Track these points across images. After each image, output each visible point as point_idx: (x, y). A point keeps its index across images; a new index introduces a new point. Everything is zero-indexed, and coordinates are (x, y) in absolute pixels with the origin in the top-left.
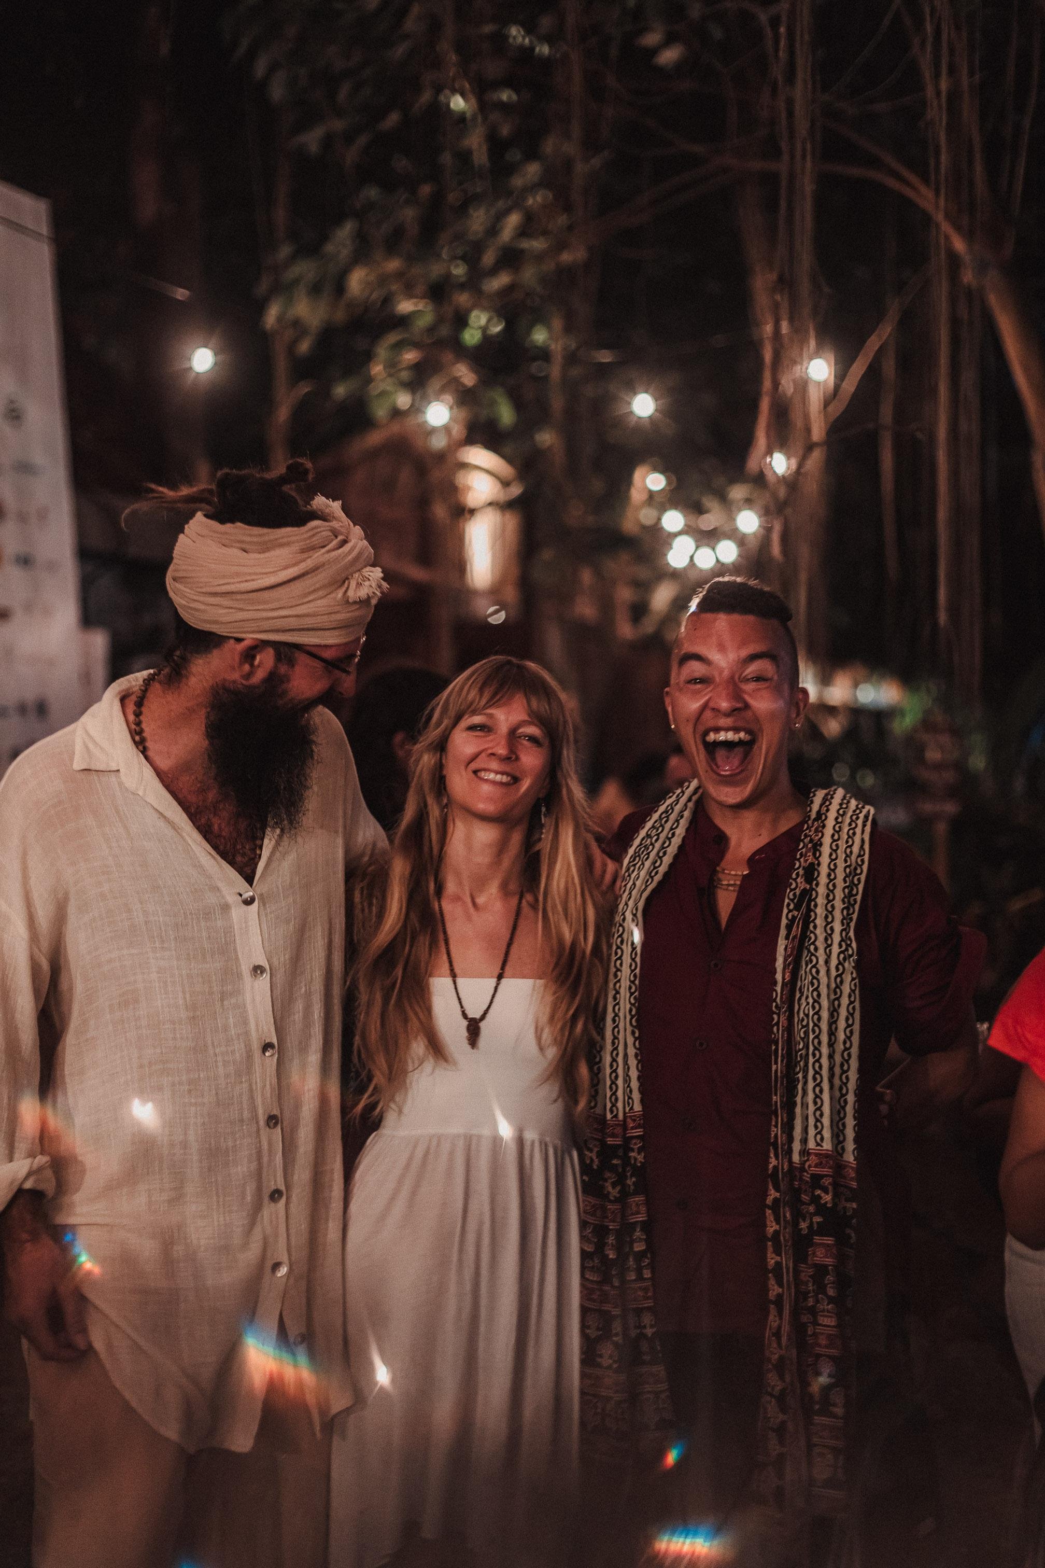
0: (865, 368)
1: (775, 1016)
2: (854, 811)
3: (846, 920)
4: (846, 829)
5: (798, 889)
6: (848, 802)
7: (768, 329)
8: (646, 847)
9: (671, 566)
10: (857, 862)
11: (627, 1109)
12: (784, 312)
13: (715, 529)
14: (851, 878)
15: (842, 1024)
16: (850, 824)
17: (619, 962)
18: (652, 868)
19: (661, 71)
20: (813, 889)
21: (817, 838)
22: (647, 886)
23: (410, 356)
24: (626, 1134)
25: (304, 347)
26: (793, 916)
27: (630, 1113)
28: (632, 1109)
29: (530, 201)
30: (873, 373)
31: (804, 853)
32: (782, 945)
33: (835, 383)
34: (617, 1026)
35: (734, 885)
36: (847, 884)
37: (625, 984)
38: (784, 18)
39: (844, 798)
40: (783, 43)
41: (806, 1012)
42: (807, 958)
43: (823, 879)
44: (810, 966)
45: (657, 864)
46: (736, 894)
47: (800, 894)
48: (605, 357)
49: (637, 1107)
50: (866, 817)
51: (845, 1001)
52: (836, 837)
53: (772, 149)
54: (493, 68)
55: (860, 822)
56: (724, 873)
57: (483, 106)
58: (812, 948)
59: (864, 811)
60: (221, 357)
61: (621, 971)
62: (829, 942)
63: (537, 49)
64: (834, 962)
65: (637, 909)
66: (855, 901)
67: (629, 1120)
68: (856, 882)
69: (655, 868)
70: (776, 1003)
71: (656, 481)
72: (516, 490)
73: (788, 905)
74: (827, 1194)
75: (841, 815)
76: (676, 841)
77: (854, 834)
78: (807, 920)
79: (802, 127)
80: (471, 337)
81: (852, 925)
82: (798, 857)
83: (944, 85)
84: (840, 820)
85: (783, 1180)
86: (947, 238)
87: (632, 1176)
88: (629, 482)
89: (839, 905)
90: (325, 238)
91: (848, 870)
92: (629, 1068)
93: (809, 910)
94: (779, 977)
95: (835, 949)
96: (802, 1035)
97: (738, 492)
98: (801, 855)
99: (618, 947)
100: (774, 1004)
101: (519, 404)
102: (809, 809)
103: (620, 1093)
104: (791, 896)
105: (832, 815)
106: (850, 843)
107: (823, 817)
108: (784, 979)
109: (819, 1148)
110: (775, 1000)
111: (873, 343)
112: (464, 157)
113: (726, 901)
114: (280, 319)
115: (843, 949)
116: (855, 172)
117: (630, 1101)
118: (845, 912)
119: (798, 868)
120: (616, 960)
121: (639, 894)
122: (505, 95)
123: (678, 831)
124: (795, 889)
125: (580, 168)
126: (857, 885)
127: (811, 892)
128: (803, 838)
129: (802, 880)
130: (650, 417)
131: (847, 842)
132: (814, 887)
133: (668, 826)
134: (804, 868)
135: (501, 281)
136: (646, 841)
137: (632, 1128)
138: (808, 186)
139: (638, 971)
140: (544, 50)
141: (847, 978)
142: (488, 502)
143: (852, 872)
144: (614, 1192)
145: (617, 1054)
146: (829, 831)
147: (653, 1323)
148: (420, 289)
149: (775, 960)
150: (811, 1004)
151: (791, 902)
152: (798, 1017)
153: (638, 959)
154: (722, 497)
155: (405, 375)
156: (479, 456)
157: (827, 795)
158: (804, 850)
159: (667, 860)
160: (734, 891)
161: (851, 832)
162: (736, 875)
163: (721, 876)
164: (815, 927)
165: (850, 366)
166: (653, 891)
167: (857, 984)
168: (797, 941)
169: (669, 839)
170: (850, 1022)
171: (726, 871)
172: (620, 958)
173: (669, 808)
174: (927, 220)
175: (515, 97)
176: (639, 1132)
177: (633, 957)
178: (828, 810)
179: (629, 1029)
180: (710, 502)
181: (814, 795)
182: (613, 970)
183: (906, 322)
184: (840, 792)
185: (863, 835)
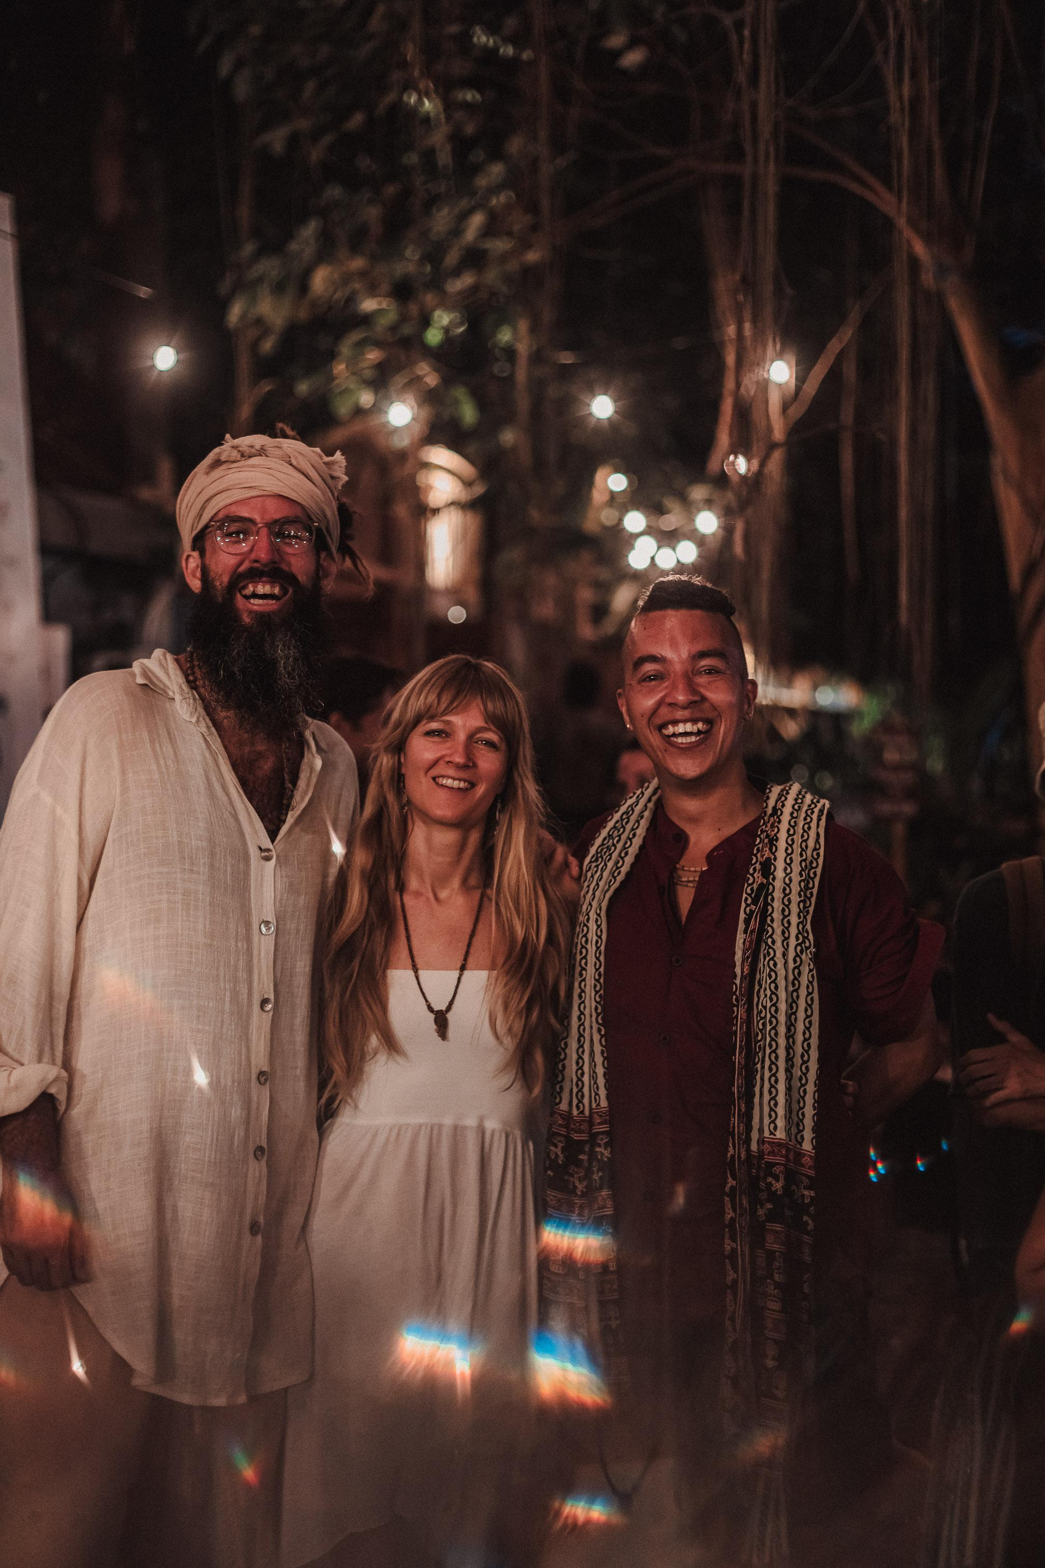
0: (826, 371)
1: (735, 1009)
2: (809, 806)
3: (802, 913)
4: (801, 824)
5: (755, 884)
6: (804, 797)
7: (731, 330)
8: (609, 848)
9: (631, 567)
10: (812, 856)
11: (594, 1105)
12: (747, 314)
13: (676, 530)
14: (807, 872)
15: (801, 1015)
16: (805, 819)
17: (584, 961)
18: (615, 868)
19: (624, 72)
20: (771, 884)
21: (773, 833)
22: (610, 886)
23: (373, 356)
24: (592, 1130)
25: (268, 345)
26: (751, 910)
27: (597, 1109)
28: (598, 1105)
29: (494, 201)
30: (833, 377)
31: (760, 848)
32: (741, 938)
33: (796, 385)
34: (583, 1024)
35: (694, 881)
36: (803, 878)
37: (590, 982)
38: (748, 20)
39: (800, 793)
40: (747, 46)
41: (764, 1004)
42: (765, 951)
43: (780, 874)
44: (767, 959)
45: (619, 865)
46: (694, 890)
47: (757, 889)
48: (567, 358)
49: (604, 1103)
50: (821, 811)
51: (803, 992)
52: (791, 832)
53: (736, 153)
54: (459, 67)
55: (815, 816)
56: (684, 870)
57: (449, 106)
58: (770, 941)
59: (819, 806)
60: (183, 356)
61: (585, 970)
62: (786, 935)
63: (502, 50)
64: (791, 954)
65: (600, 909)
66: (811, 894)
67: (595, 1116)
68: (812, 875)
69: (618, 868)
70: (736, 995)
71: (618, 482)
72: (479, 490)
73: (746, 899)
74: (778, 1182)
75: (796, 810)
76: (637, 842)
77: (809, 828)
78: (764, 914)
79: (766, 129)
80: (433, 337)
81: (809, 918)
82: (755, 852)
83: (906, 91)
84: (795, 815)
85: (740, 1169)
86: (909, 243)
87: (599, 1170)
88: (591, 483)
89: (795, 898)
90: (289, 236)
91: (803, 864)
92: (595, 1065)
93: (766, 904)
94: (738, 970)
95: (793, 942)
96: (761, 1027)
97: (698, 493)
98: (758, 850)
99: (583, 947)
100: (734, 997)
101: (482, 404)
102: (765, 804)
103: (586, 1090)
104: (749, 891)
105: (787, 810)
106: (806, 837)
107: (779, 812)
108: (742, 972)
109: (772, 1136)
110: (735, 993)
111: (834, 347)
112: (429, 155)
113: (686, 898)
114: (243, 317)
115: (800, 941)
116: (816, 175)
117: (597, 1097)
118: (801, 905)
119: (755, 863)
120: (581, 960)
121: (603, 894)
122: (470, 96)
123: (638, 832)
124: (753, 883)
125: (546, 170)
126: (813, 879)
127: (768, 886)
128: (759, 833)
129: (760, 875)
130: (609, 419)
131: (802, 836)
132: (771, 881)
133: (629, 827)
134: (761, 863)
135: (466, 280)
136: (608, 842)
137: (599, 1124)
138: (771, 187)
139: (602, 970)
140: (508, 51)
141: (805, 970)
142: (450, 501)
143: (807, 867)
144: (580, 1187)
145: (583, 1052)
146: (784, 826)
147: (618, 1315)
148: (385, 287)
149: (734, 953)
150: (768, 996)
151: (748, 897)
152: (758, 1009)
153: (602, 958)
154: (683, 498)
155: (368, 374)
156: (440, 456)
157: (782, 790)
158: (760, 846)
159: (629, 860)
160: (693, 887)
161: (806, 826)
162: (696, 871)
163: (680, 873)
164: (772, 920)
165: (810, 369)
166: (616, 891)
167: (815, 975)
168: (754, 936)
169: (630, 839)
170: (809, 1013)
171: (685, 868)
172: (585, 957)
173: (630, 809)
174: (888, 225)
175: (478, 97)
176: (605, 1128)
177: (598, 956)
178: (783, 806)
179: (595, 1026)
180: (670, 503)
181: (770, 791)
182: (578, 969)
183: (867, 324)
184: (796, 787)
185: (818, 829)
